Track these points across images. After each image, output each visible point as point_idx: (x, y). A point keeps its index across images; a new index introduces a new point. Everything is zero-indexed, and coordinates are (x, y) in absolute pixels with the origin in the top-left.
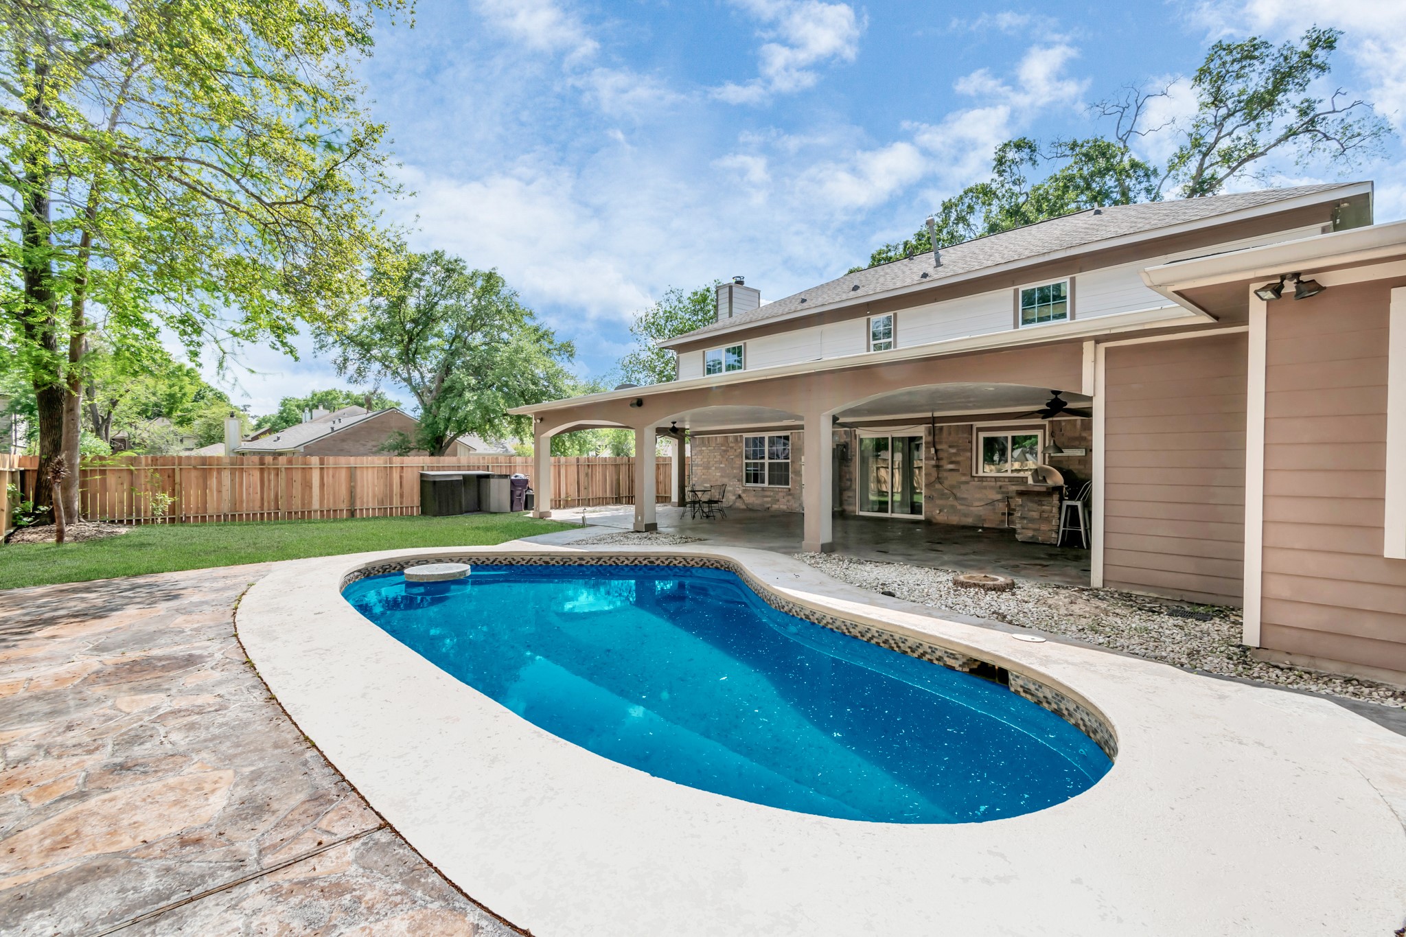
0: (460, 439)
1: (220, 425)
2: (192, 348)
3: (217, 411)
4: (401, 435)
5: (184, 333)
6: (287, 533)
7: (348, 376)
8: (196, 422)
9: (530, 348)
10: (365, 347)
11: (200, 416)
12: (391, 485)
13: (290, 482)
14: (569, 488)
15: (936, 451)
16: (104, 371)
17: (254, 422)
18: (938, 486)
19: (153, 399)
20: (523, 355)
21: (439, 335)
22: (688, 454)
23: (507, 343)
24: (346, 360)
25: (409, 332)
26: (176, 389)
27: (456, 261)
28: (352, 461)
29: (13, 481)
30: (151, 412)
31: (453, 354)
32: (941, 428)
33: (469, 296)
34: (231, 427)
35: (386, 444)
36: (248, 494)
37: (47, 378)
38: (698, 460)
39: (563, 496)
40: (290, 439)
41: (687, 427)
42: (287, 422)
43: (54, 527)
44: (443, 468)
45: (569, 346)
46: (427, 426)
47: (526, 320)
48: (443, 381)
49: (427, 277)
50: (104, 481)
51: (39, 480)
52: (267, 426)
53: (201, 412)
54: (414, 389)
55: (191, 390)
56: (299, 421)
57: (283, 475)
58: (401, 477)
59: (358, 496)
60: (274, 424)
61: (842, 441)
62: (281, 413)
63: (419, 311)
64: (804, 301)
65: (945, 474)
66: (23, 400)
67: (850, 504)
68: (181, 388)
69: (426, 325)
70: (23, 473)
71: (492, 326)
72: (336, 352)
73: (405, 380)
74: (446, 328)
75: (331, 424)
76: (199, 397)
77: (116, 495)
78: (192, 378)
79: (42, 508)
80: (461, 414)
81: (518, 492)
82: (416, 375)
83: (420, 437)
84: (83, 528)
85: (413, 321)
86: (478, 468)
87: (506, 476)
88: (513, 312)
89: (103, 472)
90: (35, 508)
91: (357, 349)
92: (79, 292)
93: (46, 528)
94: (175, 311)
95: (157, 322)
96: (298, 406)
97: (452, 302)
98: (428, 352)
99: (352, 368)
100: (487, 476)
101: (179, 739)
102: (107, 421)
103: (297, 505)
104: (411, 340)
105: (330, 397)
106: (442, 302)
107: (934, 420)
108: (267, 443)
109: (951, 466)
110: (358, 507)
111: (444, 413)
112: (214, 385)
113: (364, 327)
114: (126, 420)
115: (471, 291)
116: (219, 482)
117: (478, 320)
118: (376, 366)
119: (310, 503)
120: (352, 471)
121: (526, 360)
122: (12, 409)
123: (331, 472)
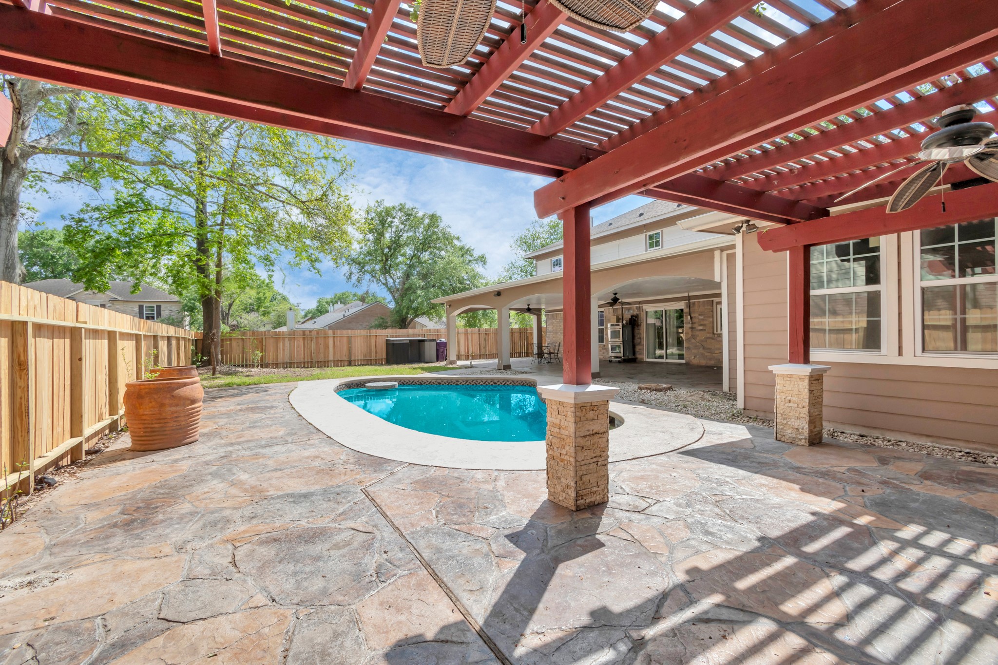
0: (416, 319)
1: (284, 316)
2: (270, 273)
3: (283, 307)
4: (382, 318)
5: (266, 265)
6: (316, 371)
7: (352, 283)
8: (272, 314)
9: (457, 260)
10: (361, 265)
11: (274, 311)
12: (370, 346)
13: (318, 344)
14: (474, 348)
15: (691, 318)
16: (231, 287)
17: (303, 313)
18: (693, 341)
19: (250, 301)
20: (452, 266)
21: (403, 255)
22: (543, 325)
23: (443, 258)
24: (351, 274)
25: (386, 255)
26: (262, 294)
27: (412, 209)
28: (350, 332)
29: (192, 345)
30: (249, 309)
31: (411, 266)
32: (694, 303)
33: (421, 230)
34: (290, 316)
35: (373, 324)
36: (298, 351)
37: (207, 293)
38: (550, 329)
39: (470, 352)
40: (321, 322)
41: (543, 307)
42: (321, 312)
43: (211, 367)
44: (399, 336)
45: (483, 257)
46: (397, 312)
47: (456, 242)
48: (404, 284)
49: (396, 220)
50: (231, 344)
51: (203, 344)
52: (310, 316)
53: (274, 308)
54: (389, 289)
55: (269, 295)
56: (327, 311)
57: (314, 341)
58: (376, 342)
59: (353, 352)
60: (314, 314)
61: (635, 313)
62: (318, 307)
63: (391, 241)
64: (611, 224)
65: (697, 333)
66: (189, 304)
67: (640, 354)
68: (264, 294)
69: (395, 250)
70: (196, 340)
71: (436, 248)
72: (345, 269)
73: (383, 284)
74: (409, 251)
75: (344, 313)
76: (273, 299)
77: (236, 353)
78: (269, 288)
79: (205, 358)
80: (415, 305)
81: (442, 350)
82: (390, 281)
83: (392, 319)
84: (223, 368)
85: (389, 248)
86: (419, 336)
87: (433, 340)
88: (447, 239)
89: (230, 340)
90: (202, 358)
91: (357, 266)
92: (220, 248)
93: (207, 368)
94: (261, 253)
95: (254, 260)
96: (327, 303)
97: (411, 234)
98: (397, 266)
99: (354, 278)
100: (423, 341)
101: (269, 423)
102: (228, 314)
103: (321, 358)
104: (387, 260)
105: (345, 296)
106: (405, 235)
107: (689, 298)
108: (309, 325)
109: (701, 328)
110: (353, 359)
111: (405, 303)
112: (281, 292)
113: (361, 252)
114: (237, 314)
115: (422, 226)
116: (284, 345)
117: (426, 244)
118: (367, 277)
119: (328, 356)
120: (349, 338)
121: (455, 268)
122: (183, 310)
123: (338, 339)
